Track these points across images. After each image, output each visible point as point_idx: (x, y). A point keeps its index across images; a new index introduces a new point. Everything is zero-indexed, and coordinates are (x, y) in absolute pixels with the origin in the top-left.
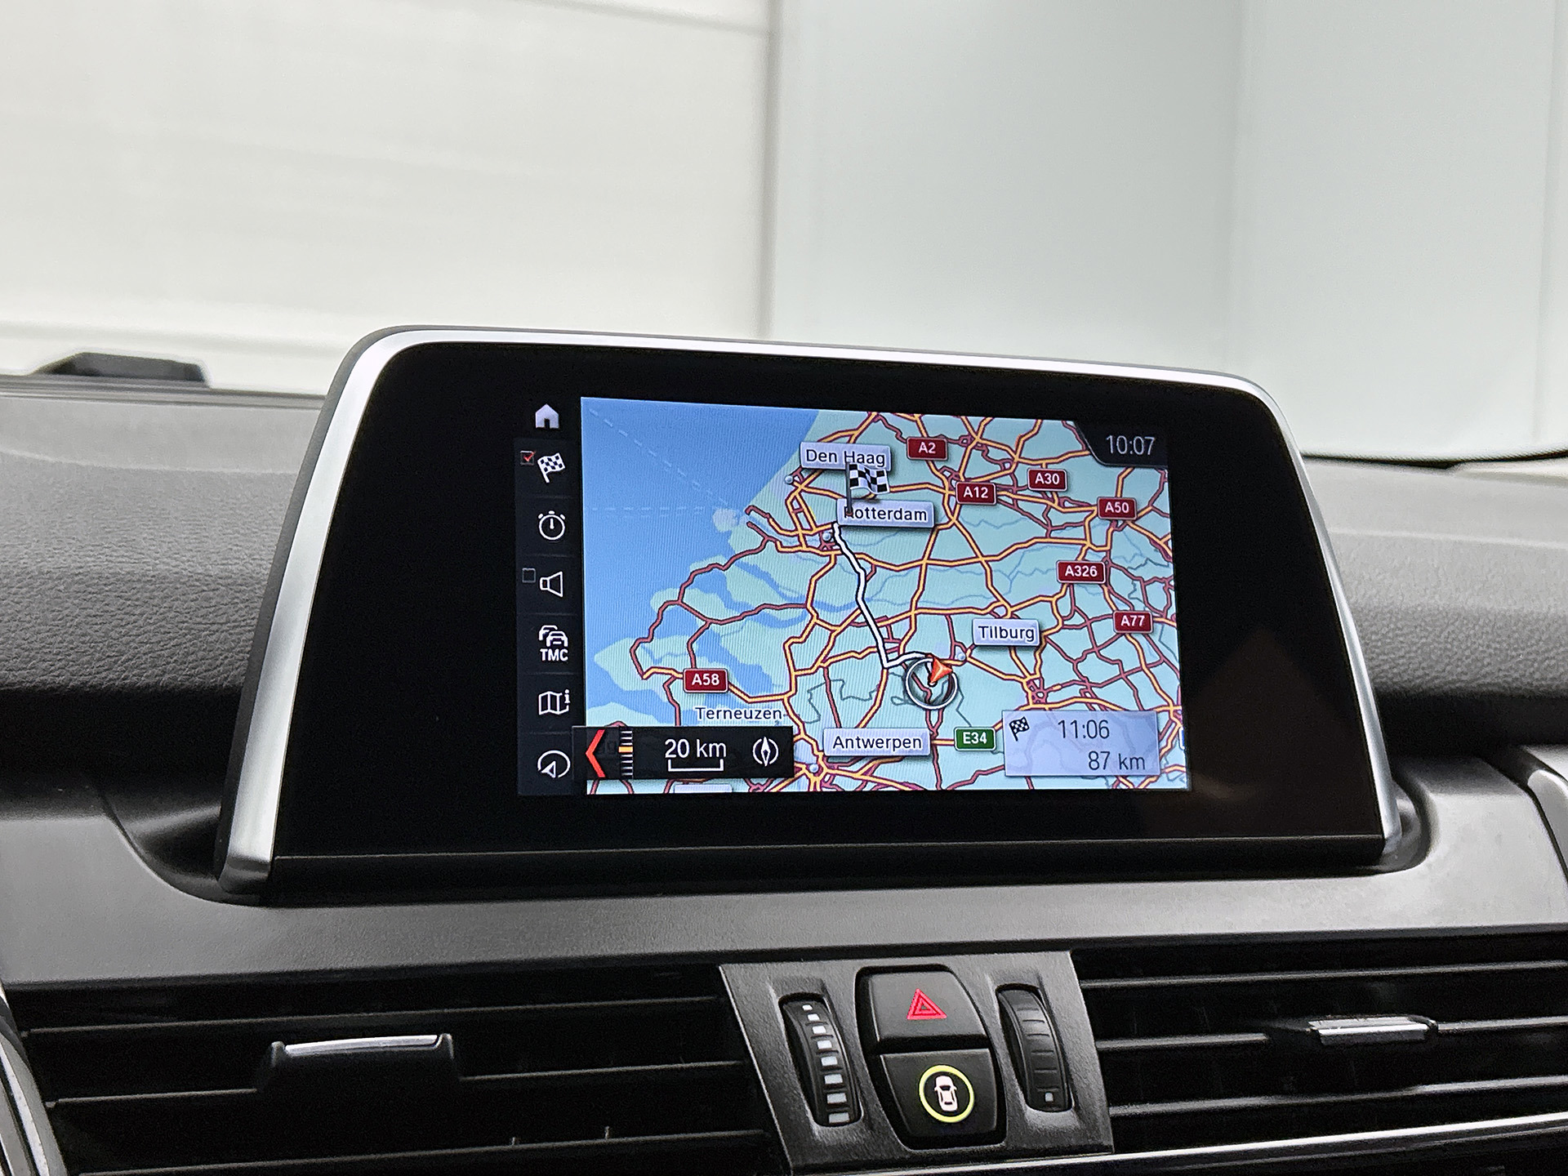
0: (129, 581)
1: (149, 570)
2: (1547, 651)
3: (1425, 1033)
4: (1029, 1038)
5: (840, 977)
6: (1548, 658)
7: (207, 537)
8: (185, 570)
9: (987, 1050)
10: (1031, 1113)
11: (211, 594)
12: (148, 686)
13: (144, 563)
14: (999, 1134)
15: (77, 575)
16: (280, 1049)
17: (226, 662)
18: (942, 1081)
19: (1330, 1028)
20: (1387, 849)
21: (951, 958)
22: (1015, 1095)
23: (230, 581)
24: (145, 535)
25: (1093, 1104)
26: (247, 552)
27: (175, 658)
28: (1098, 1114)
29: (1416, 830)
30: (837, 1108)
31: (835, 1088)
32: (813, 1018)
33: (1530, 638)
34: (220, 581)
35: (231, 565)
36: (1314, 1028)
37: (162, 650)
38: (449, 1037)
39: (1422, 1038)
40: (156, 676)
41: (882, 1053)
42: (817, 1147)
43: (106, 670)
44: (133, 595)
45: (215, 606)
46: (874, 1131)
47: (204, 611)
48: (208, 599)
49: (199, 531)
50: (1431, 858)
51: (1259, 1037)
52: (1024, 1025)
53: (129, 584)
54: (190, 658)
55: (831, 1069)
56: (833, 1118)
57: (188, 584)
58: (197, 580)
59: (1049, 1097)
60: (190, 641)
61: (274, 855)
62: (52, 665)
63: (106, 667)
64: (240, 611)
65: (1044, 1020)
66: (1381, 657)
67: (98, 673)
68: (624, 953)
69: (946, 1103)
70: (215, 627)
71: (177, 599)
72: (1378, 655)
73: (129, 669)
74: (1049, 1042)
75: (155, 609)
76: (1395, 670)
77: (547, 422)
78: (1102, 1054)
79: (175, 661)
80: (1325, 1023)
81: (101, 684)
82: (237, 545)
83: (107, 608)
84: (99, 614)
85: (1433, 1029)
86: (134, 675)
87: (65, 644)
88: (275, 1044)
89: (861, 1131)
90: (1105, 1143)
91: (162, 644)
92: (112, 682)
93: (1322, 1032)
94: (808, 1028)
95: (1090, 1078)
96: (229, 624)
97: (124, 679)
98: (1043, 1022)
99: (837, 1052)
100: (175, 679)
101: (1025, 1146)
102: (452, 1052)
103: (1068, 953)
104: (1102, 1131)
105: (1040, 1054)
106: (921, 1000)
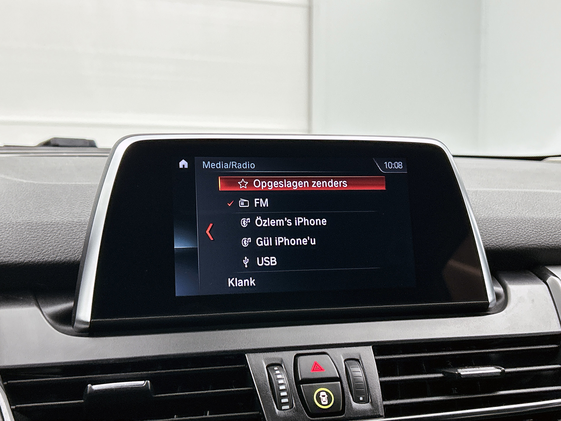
0: (46, 224)
1: (53, 220)
2: (555, 231)
3: (501, 373)
4: (354, 378)
5: (288, 357)
6: (555, 234)
7: (74, 208)
8: (65, 220)
9: (339, 382)
10: (354, 404)
12: (51, 261)
13: (51, 218)
14: (343, 412)
15: (29, 223)
16: (91, 387)
17: (78, 252)
18: (322, 394)
19: (464, 372)
20: (490, 306)
21: (329, 349)
22: (349, 398)
23: (80, 224)
24: (53, 208)
25: (377, 401)
26: (87, 213)
27: (61, 251)
28: (379, 404)
29: (503, 298)
30: (285, 404)
31: (284, 397)
32: (278, 372)
33: (549, 227)
34: (77, 224)
35: (81, 218)
36: (458, 372)
37: (56, 248)
38: (149, 382)
39: (499, 374)
40: (54, 257)
41: (302, 384)
42: (277, 418)
43: (37, 256)
44: (47, 229)
45: (75, 232)
46: (298, 412)
47: (71, 234)
48: (73, 230)
49: (71, 206)
50: (507, 309)
51: (441, 375)
52: (353, 373)
54: (66, 251)
55: (283, 390)
56: (283, 408)
57: (66, 225)
58: (69, 223)
59: (361, 399)
60: (66, 245)
61: (91, 319)
62: (18, 255)
63: (37, 255)
64: (83, 234)
66: (492, 236)
67: (34, 257)
69: (324, 402)
70: (75, 240)
71: (62, 230)
73: (45, 256)
74: (362, 379)
75: (54, 234)
76: (497, 241)
77: (184, 166)
78: (381, 383)
79: (61, 252)
80: (463, 370)
81: (35, 261)
83: (38, 234)
84: (35, 236)
85: (503, 372)
86: (47, 258)
87: (23, 247)
88: (89, 385)
89: (294, 412)
90: (381, 414)
91: (56, 246)
92: (39, 260)
93: (462, 373)
94: (276, 376)
95: (377, 391)
96: (79, 239)
98: (360, 372)
99: (285, 384)
100: (61, 258)
101: (352, 416)
102: (149, 387)
103: (371, 347)
104: (380, 410)
105: (358, 383)
106: (316, 365)
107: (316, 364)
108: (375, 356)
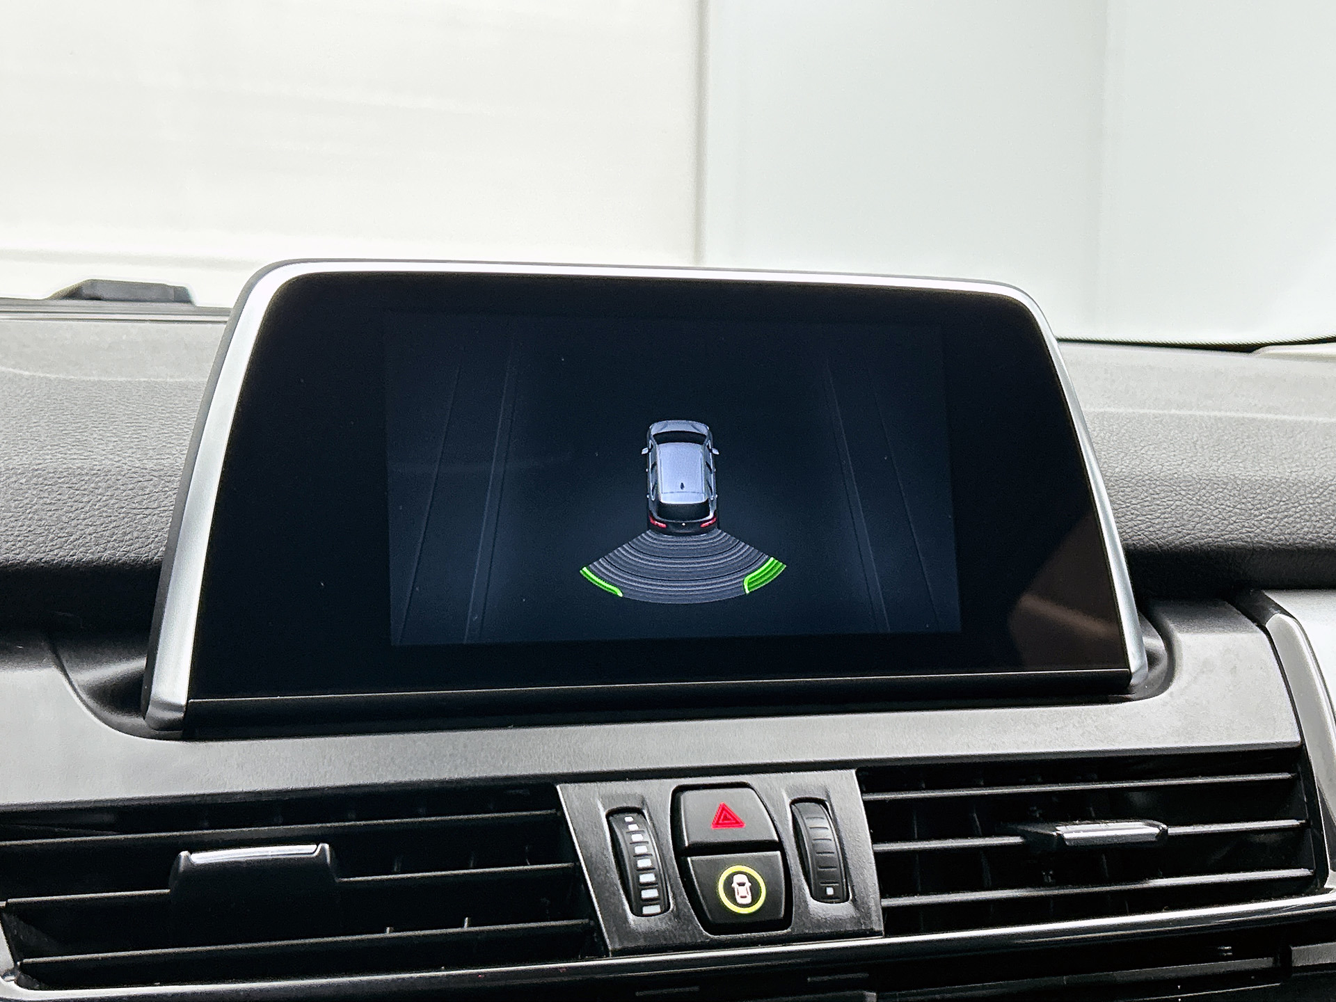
0: (79, 474)
1: (96, 465)
2: (1287, 510)
3: (1158, 836)
4: (814, 842)
5: (659, 793)
6: (1286, 516)
7: (146, 436)
8: (125, 464)
9: (778, 853)
10: (813, 904)
11: (146, 484)
12: (92, 561)
13: (92, 459)
14: (786, 922)
15: (37, 470)
16: (187, 858)
17: (156, 539)
18: (738, 879)
19: (1073, 832)
20: (1133, 682)
21: (755, 776)
22: (801, 889)
23: (161, 473)
24: (95, 436)
25: (868, 896)
26: (178, 448)
27: (114, 538)
28: (872, 904)
29: (1163, 665)
30: (650, 902)
31: (648, 885)
32: (633, 827)
33: (1272, 499)
34: (155, 474)
35: (163, 459)
36: (1058, 832)
37: (104, 531)
38: (327, 846)
39: (1154, 839)
40: (99, 552)
41: (690, 856)
42: (632, 934)
43: (57, 549)
44: (81, 486)
45: (148, 494)
46: (680, 919)
47: (140, 498)
48: (143, 489)
49: (139, 431)
50: (1173, 688)
51: (1016, 840)
52: (811, 832)
53: (79, 477)
54: (127, 538)
55: (646, 870)
56: (646, 910)
57: (127, 476)
58: (135, 473)
59: (830, 891)
60: (127, 523)
61: (188, 699)
62: (13, 545)
63: (57, 546)
64: (169, 498)
65: (828, 827)
66: (1139, 518)
67: (51, 551)
68: (477, 776)
69: (742, 897)
70: (147, 512)
71: (117, 489)
72: (1138, 516)
73: (76, 547)
74: (833, 845)
75: (100, 497)
76: (1151, 529)
78: (877, 855)
79: (115, 540)
80: (1070, 828)
81: (54, 560)
82: (170, 443)
83: (59, 497)
84: (53, 502)
85: (1164, 832)
86: (81, 552)
87: (25, 527)
88: (184, 854)
89: (670, 920)
90: (876, 928)
91: (103, 526)
92: (62, 558)
93: (1066, 836)
94: (629, 835)
95: (867, 876)
96: (159, 509)
97: (71, 556)
99: (652, 855)
100: (114, 555)
101: (809, 932)
102: (328, 860)
103: (853, 771)
104: (874, 918)
105: (824, 855)
106: (724, 812)
107: (723, 809)
108: (862, 792)
